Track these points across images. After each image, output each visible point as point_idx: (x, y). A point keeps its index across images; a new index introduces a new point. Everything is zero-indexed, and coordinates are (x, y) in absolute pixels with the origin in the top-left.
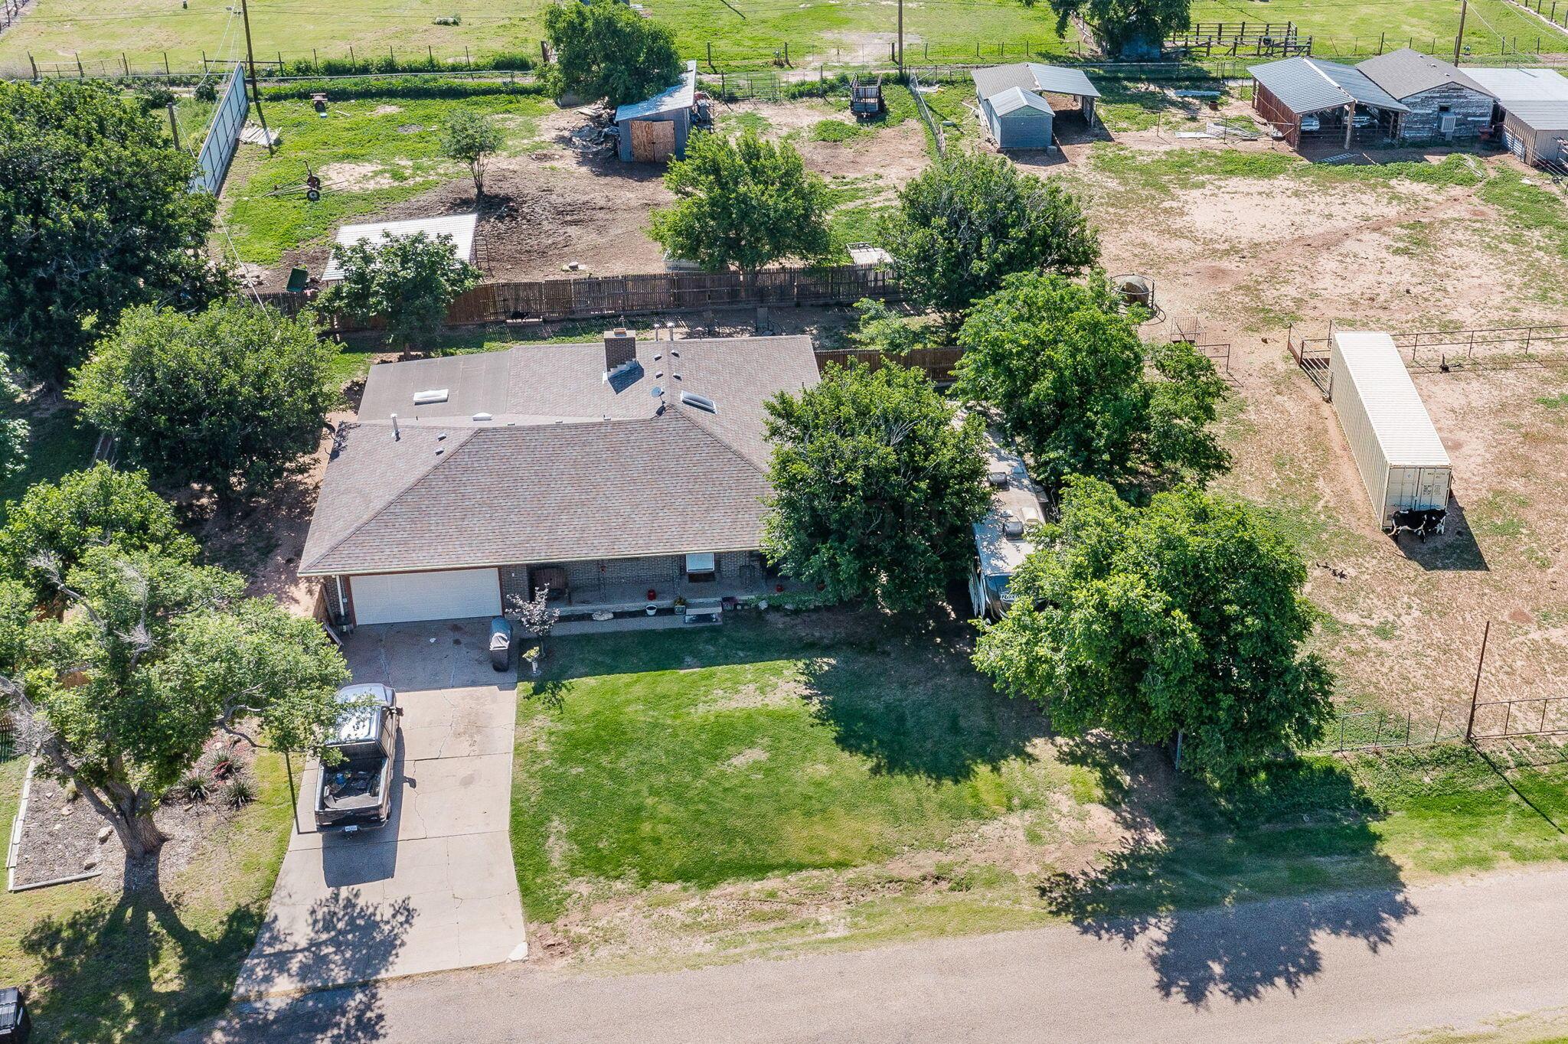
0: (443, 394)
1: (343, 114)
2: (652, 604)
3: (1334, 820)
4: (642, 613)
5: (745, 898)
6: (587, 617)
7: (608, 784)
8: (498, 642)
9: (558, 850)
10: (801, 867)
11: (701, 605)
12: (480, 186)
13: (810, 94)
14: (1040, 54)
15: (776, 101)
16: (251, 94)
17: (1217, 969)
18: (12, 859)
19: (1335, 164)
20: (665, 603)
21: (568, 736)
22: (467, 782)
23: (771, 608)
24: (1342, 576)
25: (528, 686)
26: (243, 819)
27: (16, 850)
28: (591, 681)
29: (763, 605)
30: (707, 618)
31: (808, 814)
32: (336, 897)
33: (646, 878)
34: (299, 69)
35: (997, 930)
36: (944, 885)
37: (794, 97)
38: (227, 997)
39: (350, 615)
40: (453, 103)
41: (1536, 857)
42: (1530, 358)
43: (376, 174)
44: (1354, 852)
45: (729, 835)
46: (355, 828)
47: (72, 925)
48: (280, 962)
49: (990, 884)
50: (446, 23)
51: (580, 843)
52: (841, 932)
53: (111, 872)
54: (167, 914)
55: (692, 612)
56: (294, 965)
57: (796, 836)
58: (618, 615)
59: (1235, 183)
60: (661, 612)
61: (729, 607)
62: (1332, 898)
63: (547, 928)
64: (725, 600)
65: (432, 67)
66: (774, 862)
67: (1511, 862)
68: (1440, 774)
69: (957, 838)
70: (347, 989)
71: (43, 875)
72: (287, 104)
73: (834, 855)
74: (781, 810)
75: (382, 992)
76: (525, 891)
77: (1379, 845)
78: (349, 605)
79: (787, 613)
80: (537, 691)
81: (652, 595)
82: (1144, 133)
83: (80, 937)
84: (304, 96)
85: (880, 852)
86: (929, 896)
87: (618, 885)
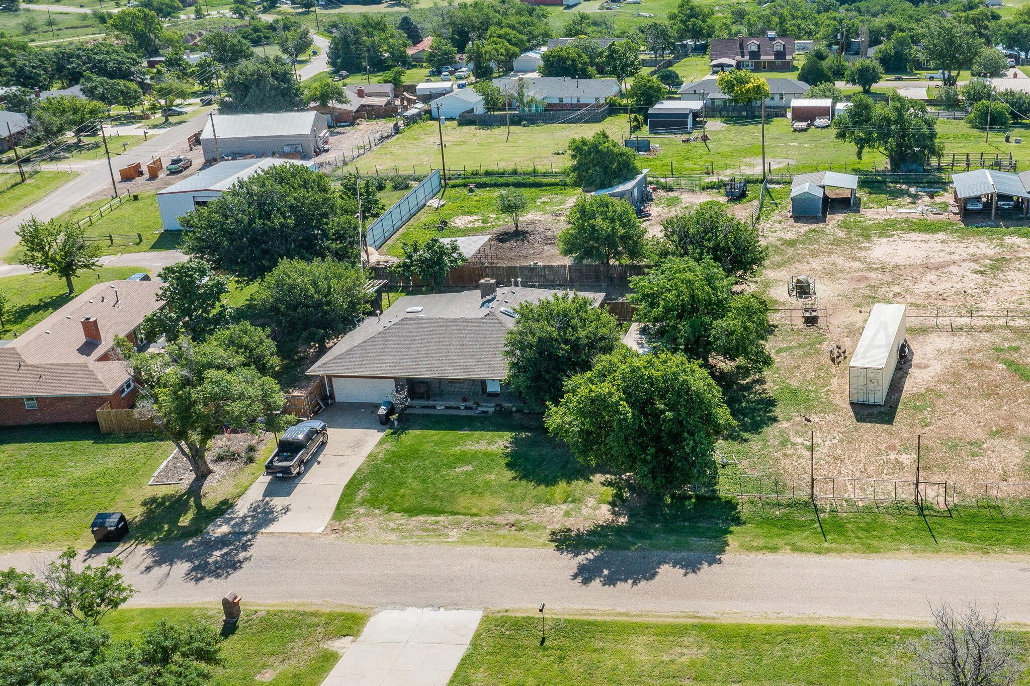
0: (420, 309)
1: (480, 193)
2: (464, 404)
3: (717, 524)
4: (458, 408)
5: (426, 522)
6: (434, 407)
7: (398, 472)
8: (382, 411)
9: (361, 494)
10: (459, 514)
11: (487, 407)
12: (517, 226)
13: (712, 188)
14: (854, 170)
15: (693, 191)
16: (443, 184)
17: (606, 572)
18: (156, 474)
19: (977, 227)
20: (469, 404)
21: (393, 452)
22: (340, 465)
23: (517, 411)
24: (809, 421)
25: (389, 431)
26: (246, 469)
27: (159, 471)
28: (418, 432)
29: (514, 409)
30: (487, 412)
31: (473, 493)
32: (263, 501)
33: (390, 510)
34: (472, 174)
35: (521, 547)
36: (514, 528)
37: (703, 189)
38: (201, 531)
39: (332, 396)
40: (533, 190)
41: (802, 550)
42: (1008, 327)
43: (476, 220)
44: (714, 537)
45: (435, 497)
46: (281, 475)
47: (163, 498)
48: (227, 522)
49: (533, 529)
50: (558, 154)
51: (372, 494)
52: (455, 539)
53: (187, 482)
54: (198, 499)
55: (480, 409)
56: (233, 522)
57: (463, 501)
58: (447, 408)
59: (914, 236)
60: (466, 408)
61: (498, 409)
62: (686, 554)
63: (337, 523)
64: (497, 405)
65: (534, 173)
66: (446, 510)
67: (789, 551)
68: (786, 511)
69: (532, 510)
70: (246, 534)
71: (164, 481)
72: (458, 189)
73: (474, 511)
74: (462, 491)
75: (258, 536)
76: (338, 508)
77: (728, 535)
78: (332, 390)
79: (524, 414)
80: (392, 434)
81: (465, 400)
82: (880, 210)
83: (163, 503)
84: (465, 185)
85: (496, 512)
86: (505, 531)
87: (377, 511)
